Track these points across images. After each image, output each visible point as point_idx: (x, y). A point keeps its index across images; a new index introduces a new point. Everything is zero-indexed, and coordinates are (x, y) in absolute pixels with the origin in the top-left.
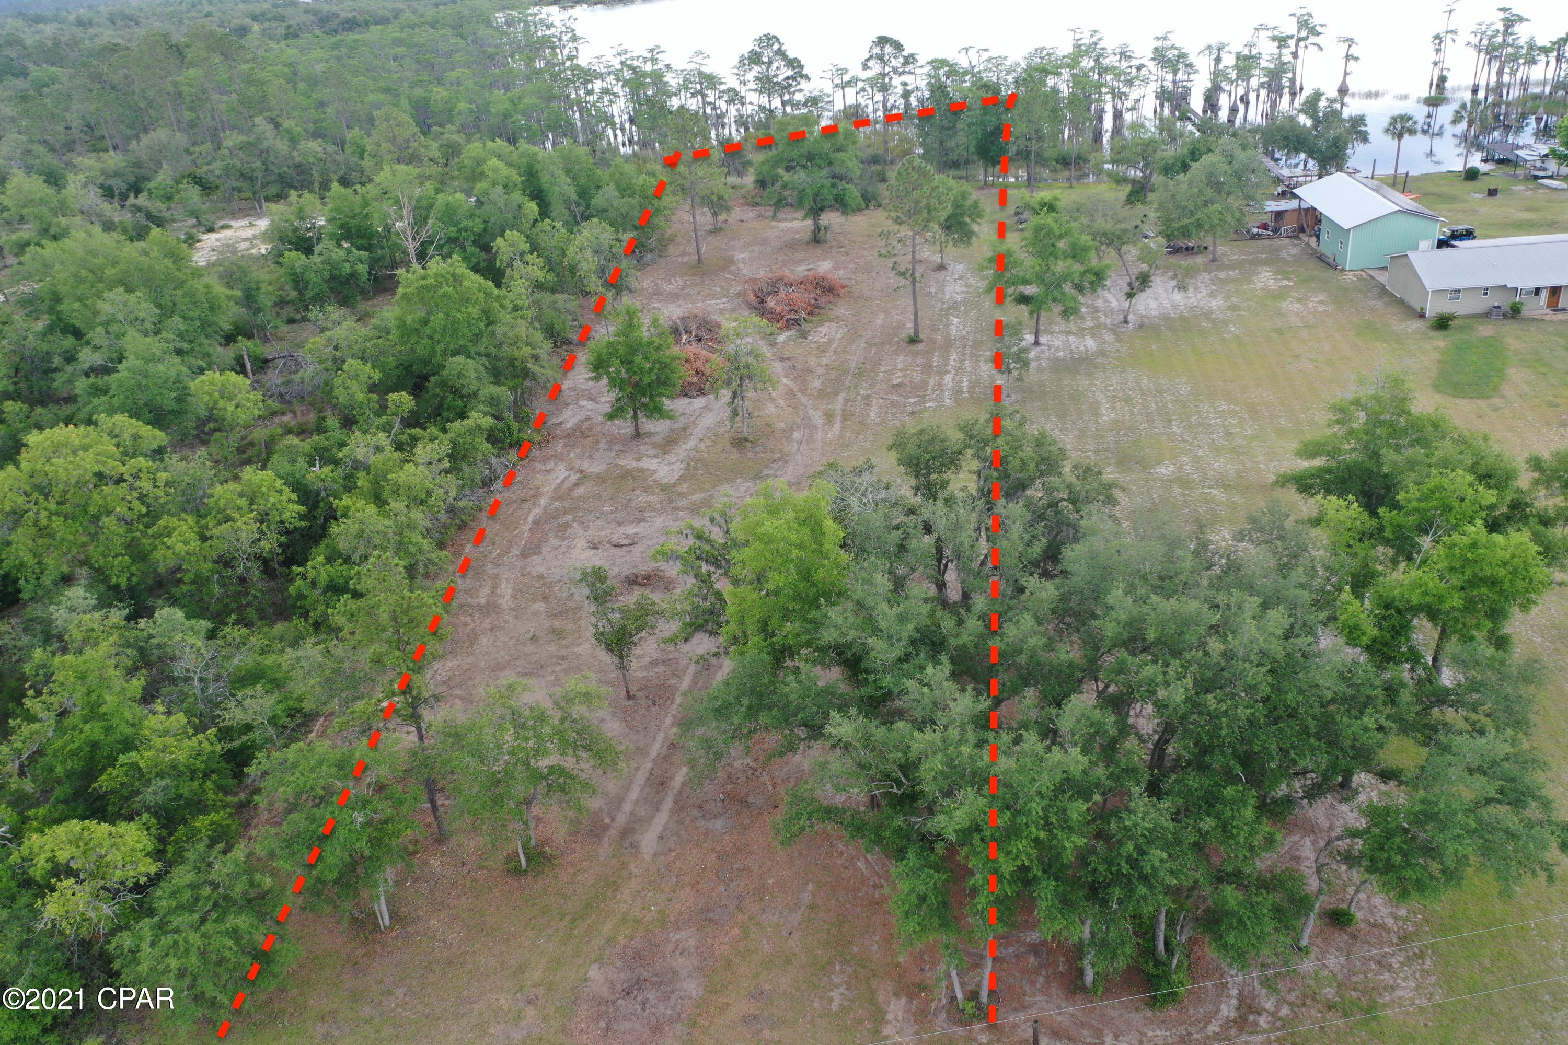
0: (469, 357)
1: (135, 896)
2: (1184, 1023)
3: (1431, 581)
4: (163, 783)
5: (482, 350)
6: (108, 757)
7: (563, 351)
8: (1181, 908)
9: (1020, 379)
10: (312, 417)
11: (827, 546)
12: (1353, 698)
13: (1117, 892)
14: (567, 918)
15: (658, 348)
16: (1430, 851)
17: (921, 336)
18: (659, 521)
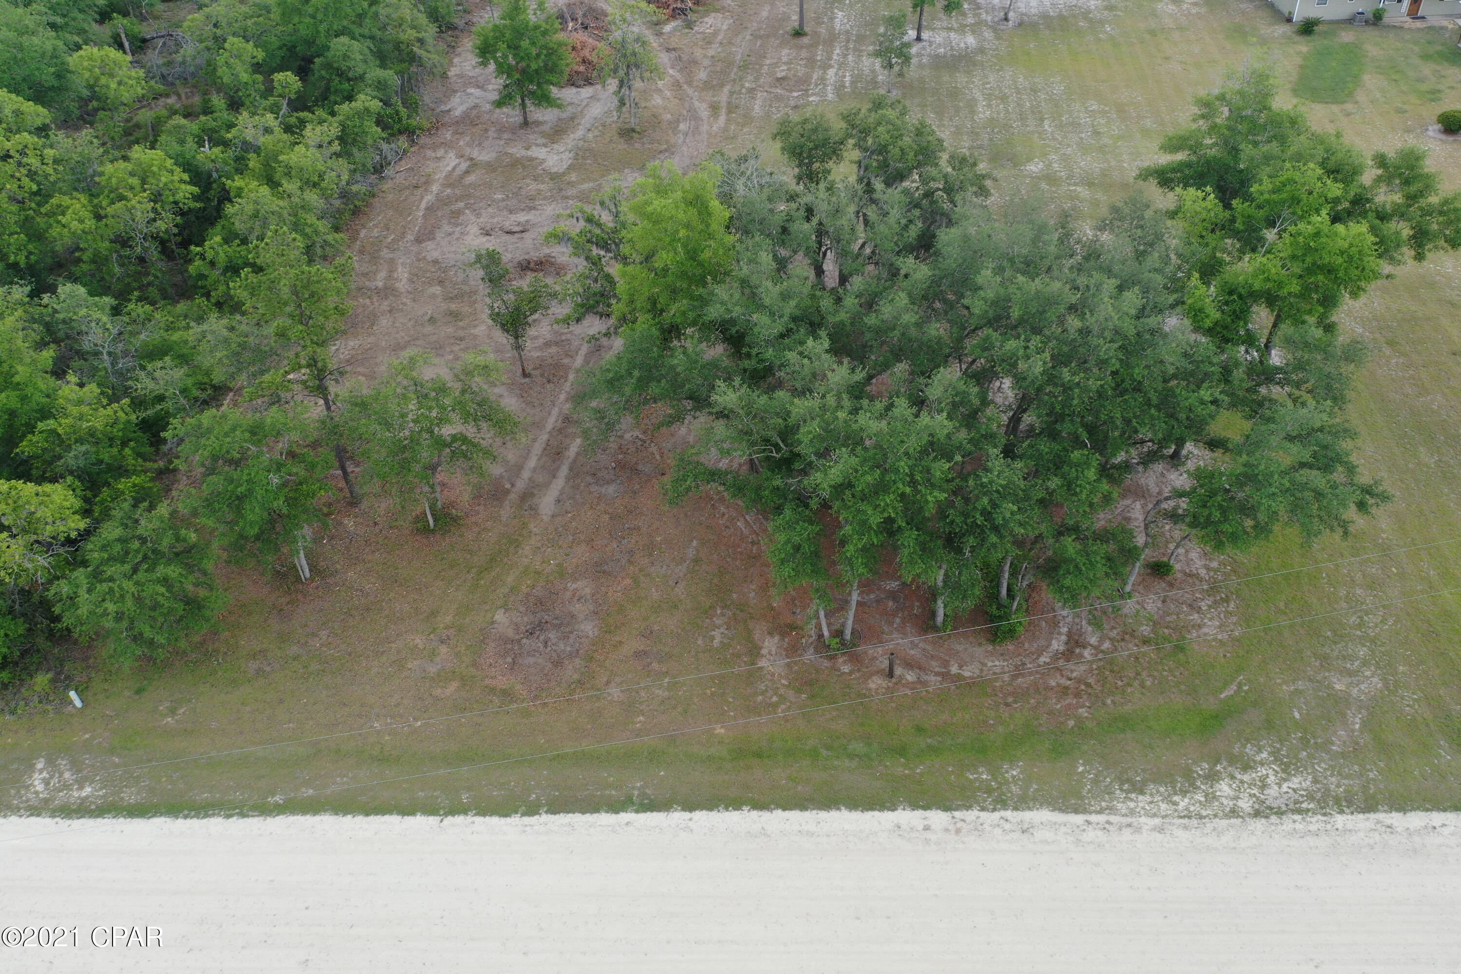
0: (353, 38)
1: (67, 549)
2: (1019, 655)
3: (1274, 268)
4: (83, 448)
5: (366, 32)
6: (27, 425)
7: (447, 36)
8: (1025, 557)
9: (901, 75)
10: (197, 100)
11: (714, 226)
12: (1192, 374)
13: (971, 541)
14: (474, 570)
15: (545, 33)
16: (1247, 509)
17: (807, 29)
18: (550, 209)
